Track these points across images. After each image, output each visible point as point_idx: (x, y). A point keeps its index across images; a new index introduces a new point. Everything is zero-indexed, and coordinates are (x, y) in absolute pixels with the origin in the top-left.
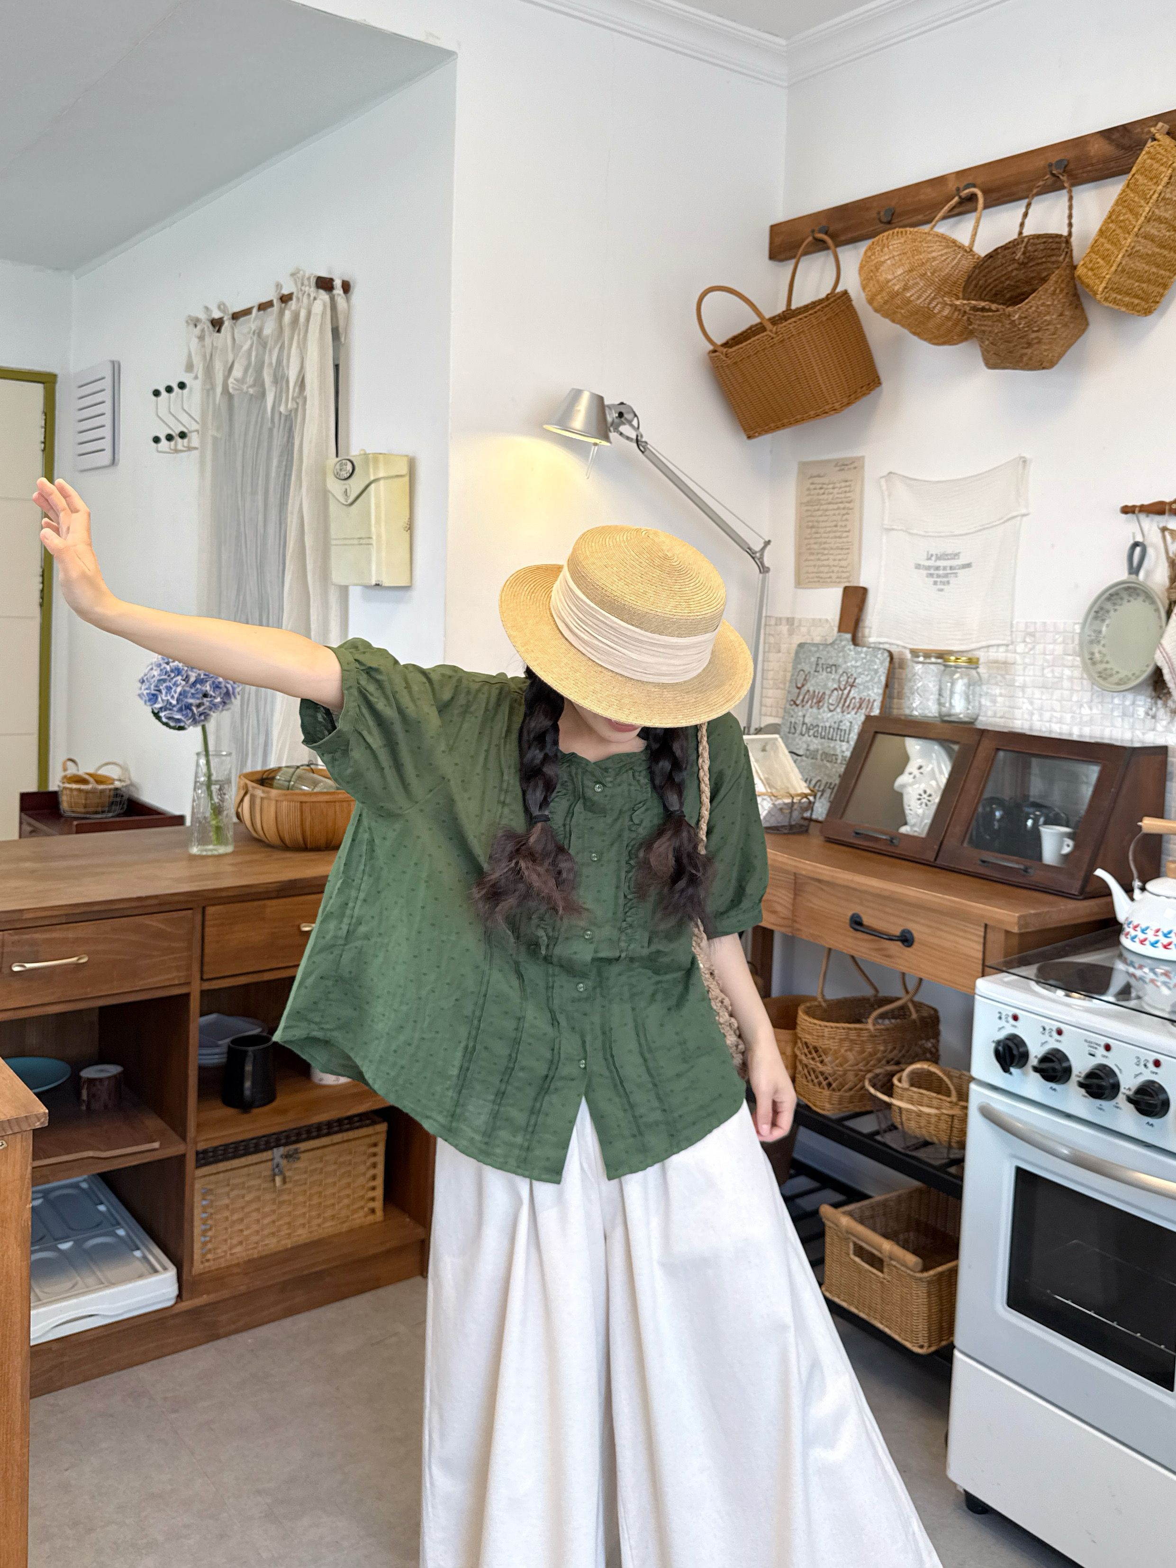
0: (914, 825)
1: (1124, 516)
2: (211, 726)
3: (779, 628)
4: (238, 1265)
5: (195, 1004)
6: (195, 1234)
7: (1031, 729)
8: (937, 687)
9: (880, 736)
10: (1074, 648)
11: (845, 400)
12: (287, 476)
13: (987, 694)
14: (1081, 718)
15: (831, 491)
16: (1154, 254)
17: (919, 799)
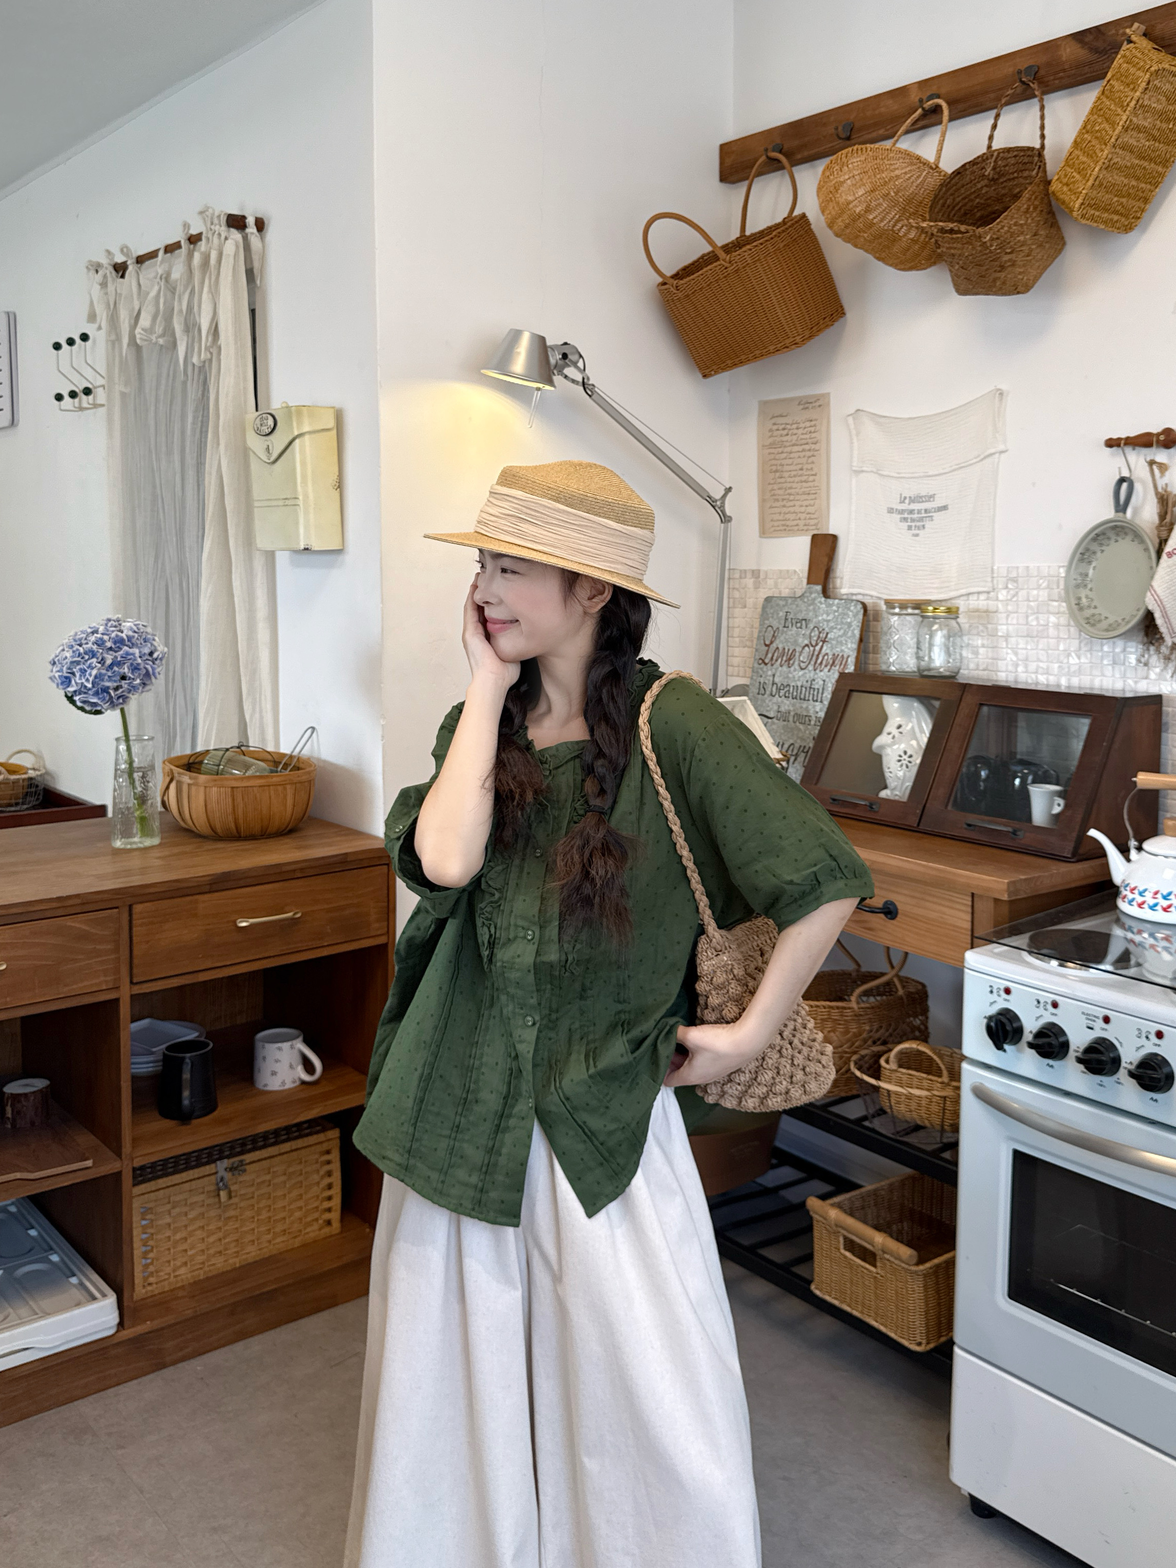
0: (894, 789)
1: (1108, 449)
2: (132, 707)
3: (744, 581)
4: (182, 1287)
5: (125, 1010)
6: (135, 1257)
7: (1016, 682)
8: (915, 640)
9: (855, 694)
10: (1059, 593)
11: (807, 333)
12: (204, 432)
13: (968, 645)
14: (1069, 668)
15: (795, 431)
16: (1133, 166)
17: (899, 761)
